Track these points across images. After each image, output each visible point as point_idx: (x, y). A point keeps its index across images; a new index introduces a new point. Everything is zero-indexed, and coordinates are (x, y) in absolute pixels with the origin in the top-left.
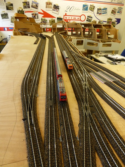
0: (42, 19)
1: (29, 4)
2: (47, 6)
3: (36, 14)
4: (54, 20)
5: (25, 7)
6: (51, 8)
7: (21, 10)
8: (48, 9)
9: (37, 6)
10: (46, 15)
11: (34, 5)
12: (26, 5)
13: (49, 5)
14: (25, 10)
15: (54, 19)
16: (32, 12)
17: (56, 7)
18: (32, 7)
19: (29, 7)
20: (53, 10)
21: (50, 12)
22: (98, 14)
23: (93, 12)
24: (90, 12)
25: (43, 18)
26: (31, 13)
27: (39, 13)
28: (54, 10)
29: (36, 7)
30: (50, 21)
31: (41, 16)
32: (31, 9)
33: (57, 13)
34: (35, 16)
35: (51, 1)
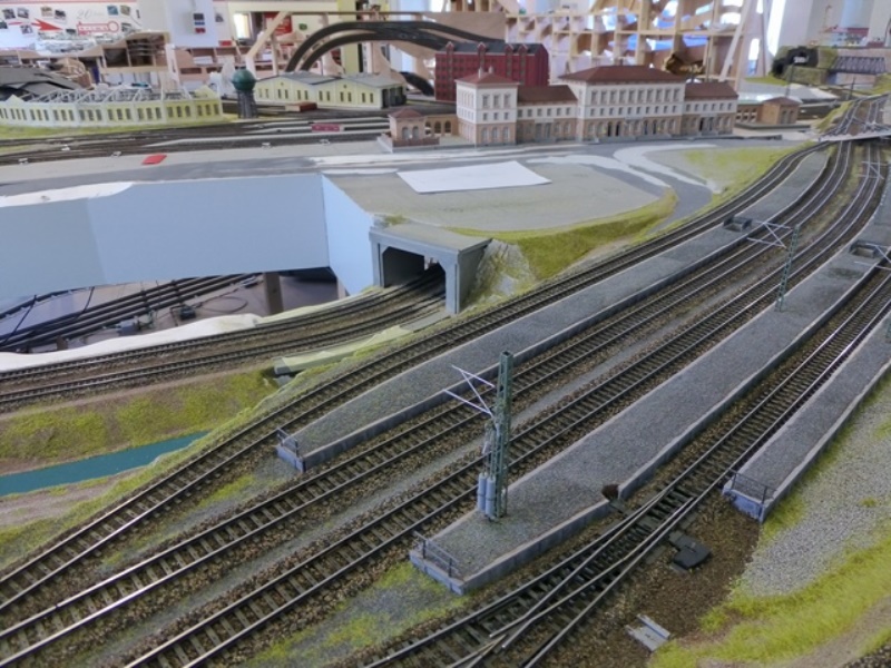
0: (39, 34)
1: (13, 13)
2: (44, 13)
3: (27, 27)
5: (7, 17)
6: (50, 15)
8: (46, 17)
10: (45, 26)
12: (8, 14)
13: (47, 12)
14: (8, 21)
15: (60, 31)
16: (20, 23)
17: (60, 14)
18: (19, 15)
19: (14, 17)
20: (55, 18)
21: (51, 21)
23: (129, 17)
24: (123, 17)
25: (41, 32)
26: (18, 25)
27: (33, 24)
28: (58, 19)
29: (26, 15)
31: (36, 29)
32: (18, 19)
33: (64, 22)
34: (25, 30)
35: (49, 5)
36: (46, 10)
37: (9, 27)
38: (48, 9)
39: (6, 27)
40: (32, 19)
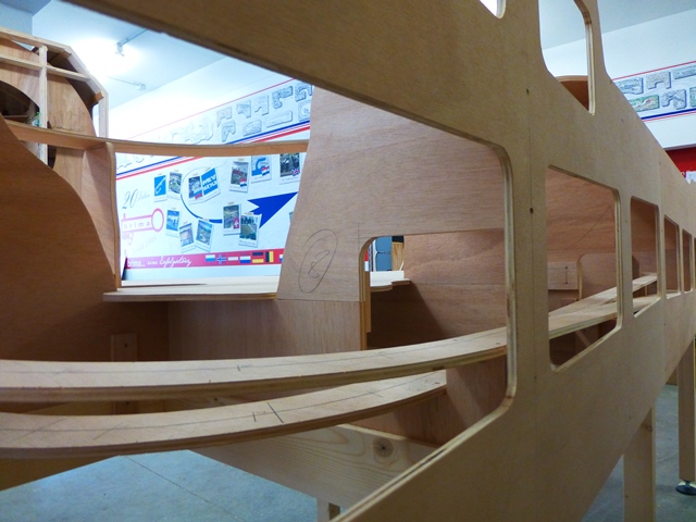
22: (194, 198)
23: (179, 195)
24: (171, 197)
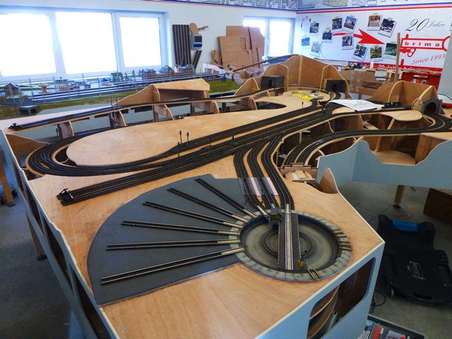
0: (358, 47)
1: (341, 22)
2: (371, 22)
3: (349, 38)
4: (380, 48)
5: (334, 27)
6: (377, 25)
7: (328, 32)
8: (371, 28)
9: (353, 24)
10: (366, 38)
11: (349, 22)
12: (336, 24)
13: (375, 21)
14: (334, 31)
15: (380, 45)
16: (344, 34)
17: (388, 24)
18: (346, 26)
19: (341, 27)
20: (381, 29)
21: (375, 33)
25: (360, 45)
26: (342, 36)
27: (355, 36)
28: (383, 30)
29: (352, 26)
30: (372, 50)
31: (356, 41)
32: (344, 30)
33: (389, 34)
34: (347, 42)
35: (379, 13)
36: (374, 19)
37: (333, 37)
38: (377, 18)
39: (330, 38)
40: (356, 31)
